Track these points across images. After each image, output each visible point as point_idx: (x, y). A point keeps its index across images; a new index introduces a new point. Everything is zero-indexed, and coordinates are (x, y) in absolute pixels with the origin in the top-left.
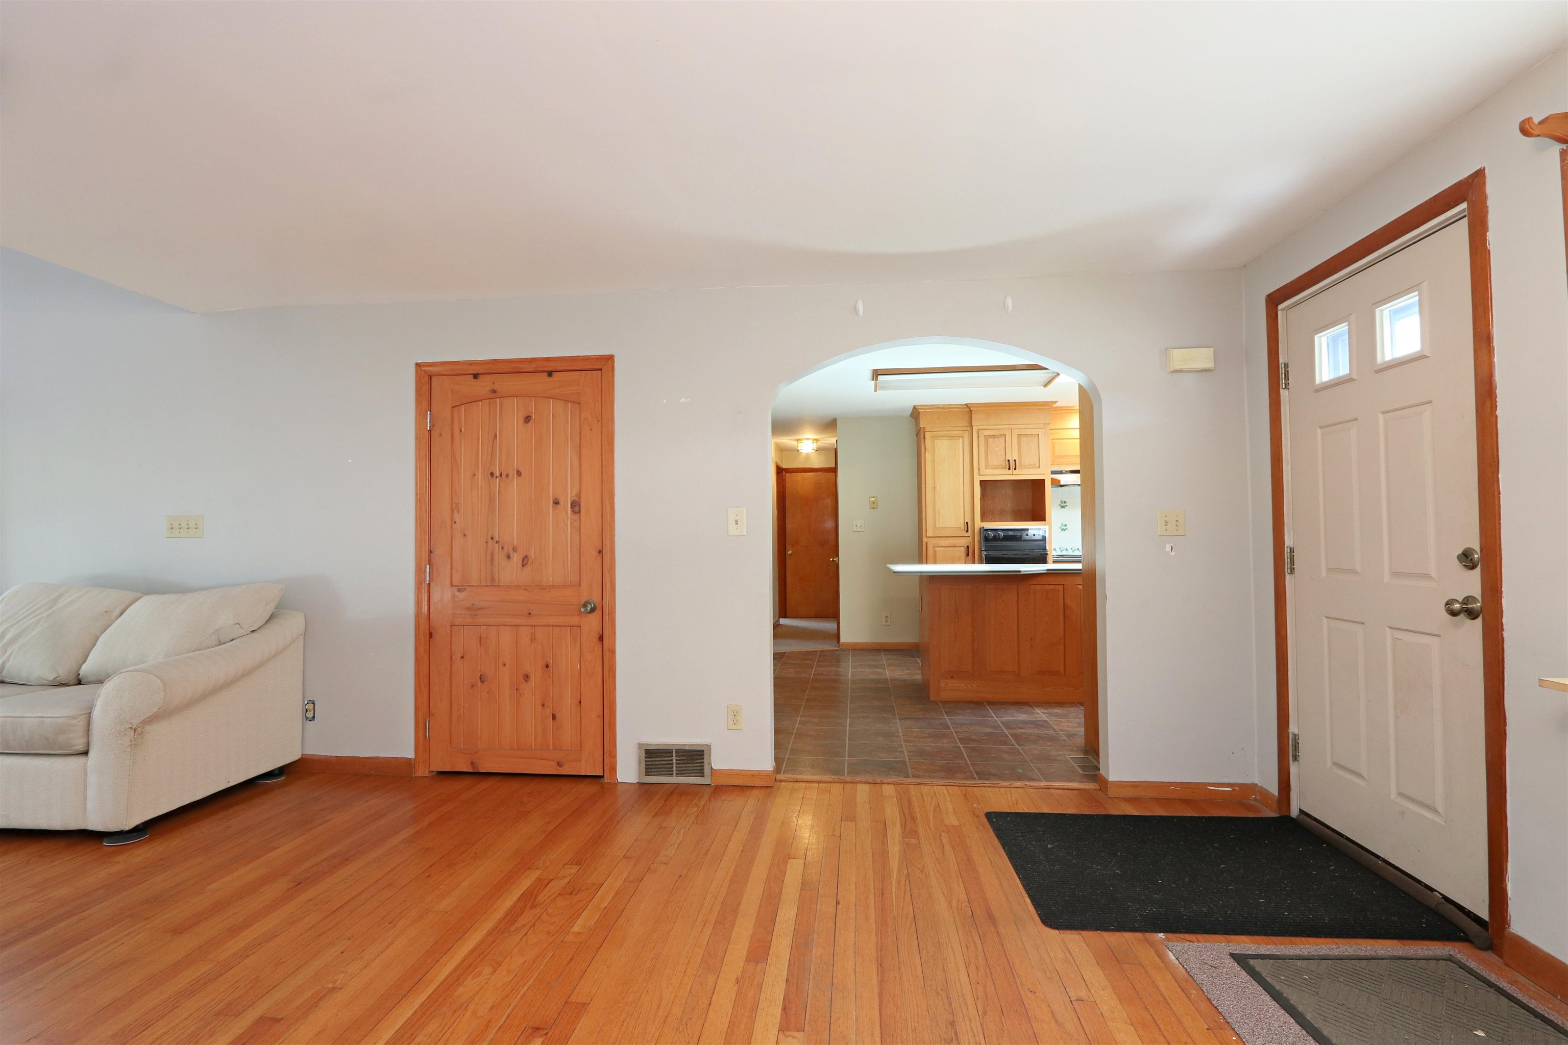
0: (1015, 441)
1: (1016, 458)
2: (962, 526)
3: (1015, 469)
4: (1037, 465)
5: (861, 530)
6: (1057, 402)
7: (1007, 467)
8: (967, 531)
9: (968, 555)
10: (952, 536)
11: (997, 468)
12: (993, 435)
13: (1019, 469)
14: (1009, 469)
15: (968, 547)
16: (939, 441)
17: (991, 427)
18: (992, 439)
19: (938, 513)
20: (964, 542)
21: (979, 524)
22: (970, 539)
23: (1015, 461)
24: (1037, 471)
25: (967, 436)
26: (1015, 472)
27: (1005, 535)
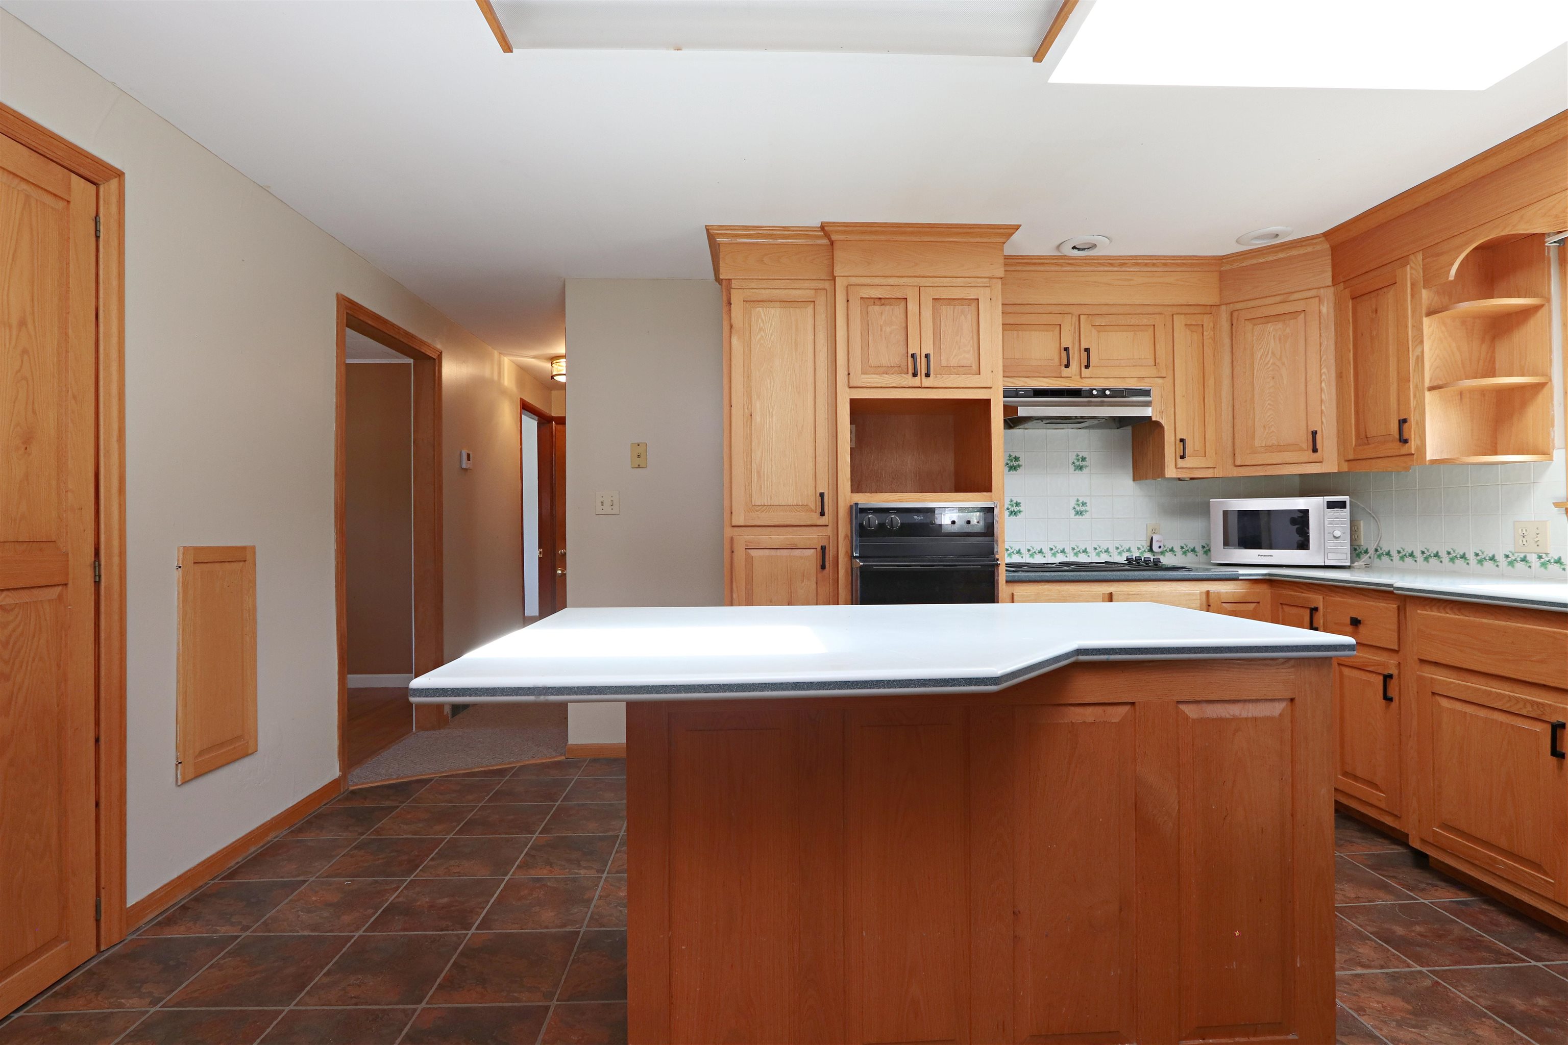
0: (927, 314)
1: (928, 348)
2: (814, 503)
3: (928, 375)
4: (975, 367)
5: (613, 512)
6: (1017, 227)
7: (911, 371)
8: (822, 514)
9: (823, 567)
10: (788, 523)
11: (886, 370)
12: (880, 298)
13: (936, 375)
14: (915, 375)
15: (823, 548)
16: (761, 310)
17: (876, 281)
18: (876, 308)
19: (759, 473)
20: (815, 537)
21: (847, 497)
22: (829, 531)
23: (927, 356)
24: (975, 381)
25: (821, 300)
26: (927, 382)
27: (906, 521)
